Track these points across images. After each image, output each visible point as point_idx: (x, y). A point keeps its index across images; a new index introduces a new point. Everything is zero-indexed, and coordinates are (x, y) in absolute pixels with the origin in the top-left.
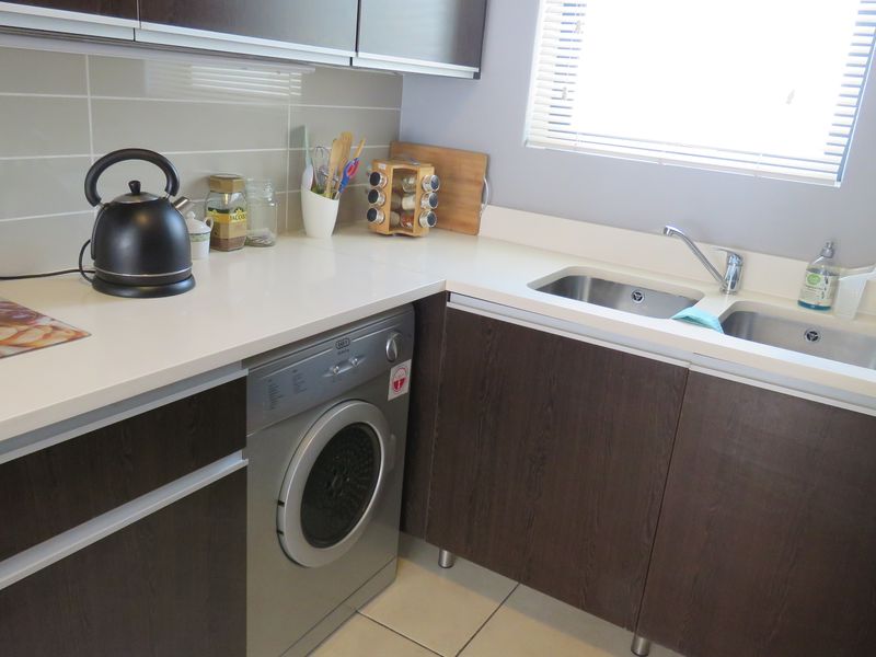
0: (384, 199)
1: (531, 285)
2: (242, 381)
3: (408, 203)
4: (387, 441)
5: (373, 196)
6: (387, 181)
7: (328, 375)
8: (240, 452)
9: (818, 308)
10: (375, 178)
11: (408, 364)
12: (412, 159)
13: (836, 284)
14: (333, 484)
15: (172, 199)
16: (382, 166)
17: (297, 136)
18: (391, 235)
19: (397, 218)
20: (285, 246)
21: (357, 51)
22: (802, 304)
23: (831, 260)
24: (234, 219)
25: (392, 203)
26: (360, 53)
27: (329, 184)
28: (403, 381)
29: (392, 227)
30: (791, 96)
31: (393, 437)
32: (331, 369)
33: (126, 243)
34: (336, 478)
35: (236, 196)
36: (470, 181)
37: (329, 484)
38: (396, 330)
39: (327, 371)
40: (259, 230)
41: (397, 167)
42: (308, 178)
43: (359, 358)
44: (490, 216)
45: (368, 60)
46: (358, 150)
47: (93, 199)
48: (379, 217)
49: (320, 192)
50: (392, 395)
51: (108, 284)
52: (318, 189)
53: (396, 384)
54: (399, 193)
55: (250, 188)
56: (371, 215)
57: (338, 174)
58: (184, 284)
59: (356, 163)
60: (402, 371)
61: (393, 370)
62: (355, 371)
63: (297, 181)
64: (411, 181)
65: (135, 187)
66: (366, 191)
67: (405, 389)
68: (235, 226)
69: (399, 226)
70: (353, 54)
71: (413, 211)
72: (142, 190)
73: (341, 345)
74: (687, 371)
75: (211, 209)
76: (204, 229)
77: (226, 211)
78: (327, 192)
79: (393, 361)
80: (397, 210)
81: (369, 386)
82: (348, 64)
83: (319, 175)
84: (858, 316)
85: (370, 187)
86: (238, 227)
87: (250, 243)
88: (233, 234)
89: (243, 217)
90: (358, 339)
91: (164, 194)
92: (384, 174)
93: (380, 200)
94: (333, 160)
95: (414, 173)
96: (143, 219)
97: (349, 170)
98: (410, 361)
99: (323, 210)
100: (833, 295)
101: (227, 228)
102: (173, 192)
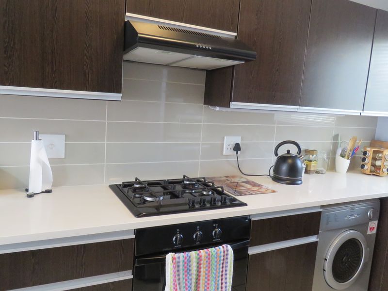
0: (368, 161)
2: (320, 213)
3: (378, 163)
4: (366, 249)
5: (364, 160)
6: (370, 154)
7: (347, 218)
8: (316, 236)
10: (365, 153)
11: (376, 222)
12: (381, 147)
14: (344, 259)
15: (299, 156)
16: (368, 149)
17: (336, 137)
18: (370, 175)
19: (373, 168)
20: (329, 174)
21: (363, 110)
24: (313, 163)
25: (372, 163)
26: (364, 111)
27: (347, 154)
28: (373, 228)
29: (371, 172)
31: (368, 249)
32: (348, 216)
33: (284, 168)
34: (345, 258)
35: (314, 156)
37: (342, 259)
38: (372, 208)
39: (346, 217)
40: (320, 169)
41: (374, 149)
42: (339, 152)
43: (358, 214)
45: (367, 113)
46: (359, 143)
47: (276, 154)
48: (366, 167)
49: (343, 157)
50: (369, 232)
51: (277, 179)
52: (343, 156)
53: (371, 228)
54: (374, 159)
55: (318, 154)
56: (363, 166)
57: (350, 151)
58: (299, 182)
59: (358, 148)
60: (374, 224)
61: (370, 223)
62: (355, 219)
63: (334, 152)
64: (380, 155)
65: (288, 152)
66: (361, 158)
67: (374, 232)
68: (313, 166)
69: (374, 172)
70: (361, 112)
71: (380, 166)
72: (290, 153)
73: (352, 209)
75: (305, 160)
76: (304, 166)
77: (311, 161)
78: (346, 157)
79: (371, 219)
80: (373, 165)
81: (361, 226)
82: (359, 114)
83: (344, 151)
85: (362, 156)
86: (314, 166)
87: (317, 172)
88: (312, 169)
89: (316, 163)
90: (358, 208)
91: (296, 154)
92: (369, 152)
93: (367, 161)
94: (349, 146)
95: (382, 152)
96: (290, 161)
97: (355, 150)
98: (377, 221)
99: (344, 163)
101: (310, 167)
102: (299, 154)
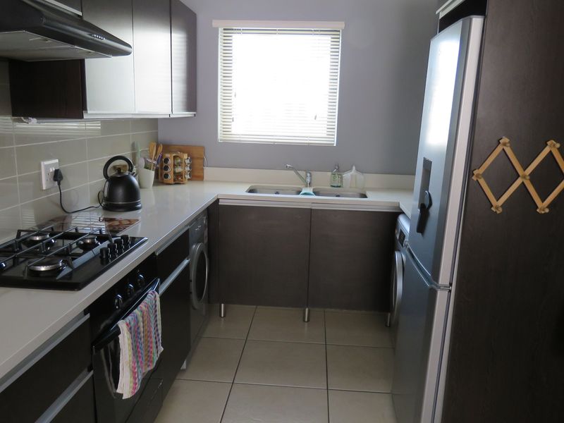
0: (171, 169)
1: (246, 192)
3: (179, 170)
5: (166, 168)
6: (171, 162)
9: (337, 187)
10: (166, 161)
13: (342, 178)
16: (168, 155)
18: (174, 184)
19: (175, 177)
22: (332, 186)
23: (339, 170)
25: (174, 171)
26: (173, 113)
29: (174, 180)
30: (316, 117)
36: (198, 158)
41: (174, 155)
42: (143, 163)
44: (208, 172)
47: (107, 176)
48: (169, 177)
49: (148, 168)
54: (175, 166)
56: (166, 176)
65: (120, 170)
69: (176, 180)
70: (171, 113)
71: (182, 172)
74: (311, 209)
78: (150, 168)
82: (169, 117)
84: (350, 187)
91: (129, 172)
92: (170, 158)
93: (169, 170)
99: (150, 176)
100: (342, 181)
